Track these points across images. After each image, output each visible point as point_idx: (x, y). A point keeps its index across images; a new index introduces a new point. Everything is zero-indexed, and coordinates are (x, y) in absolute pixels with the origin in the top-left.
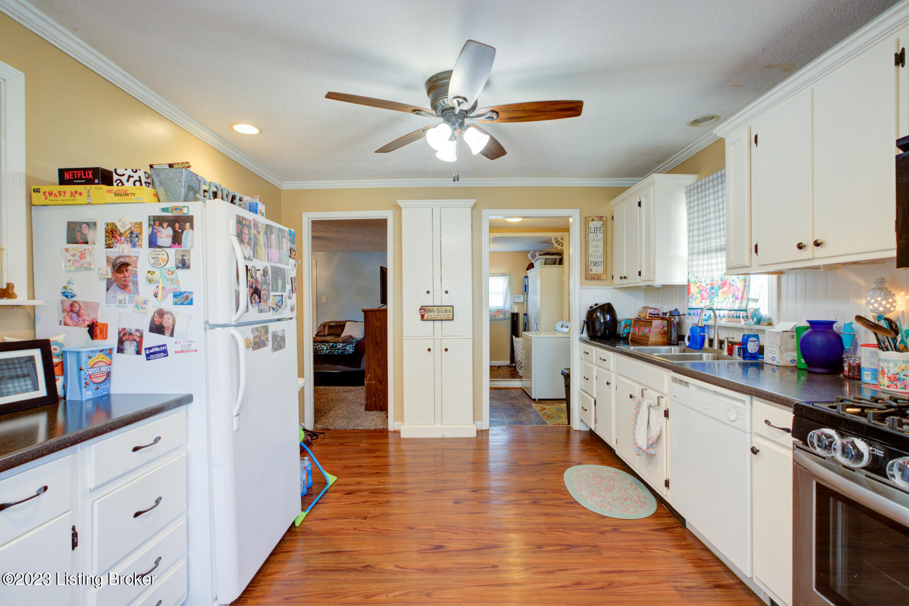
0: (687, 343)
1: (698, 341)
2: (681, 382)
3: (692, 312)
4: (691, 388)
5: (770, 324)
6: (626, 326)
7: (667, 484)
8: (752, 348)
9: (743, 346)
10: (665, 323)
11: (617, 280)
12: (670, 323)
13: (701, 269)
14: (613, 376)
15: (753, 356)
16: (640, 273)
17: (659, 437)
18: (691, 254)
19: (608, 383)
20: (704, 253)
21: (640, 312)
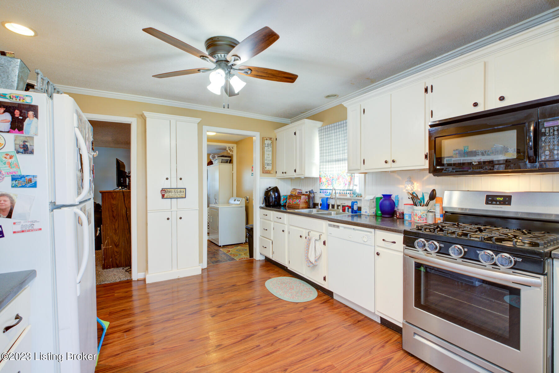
0: (320, 207)
1: (326, 206)
2: (334, 226)
3: (322, 191)
4: (341, 228)
5: (361, 197)
6: (284, 199)
7: (325, 279)
8: (355, 208)
9: (351, 207)
10: (307, 197)
11: (279, 174)
12: (309, 197)
13: (327, 170)
14: (286, 226)
15: (356, 212)
16: (295, 171)
17: (320, 255)
18: (322, 162)
19: (283, 231)
20: (329, 162)
21: (291, 191)
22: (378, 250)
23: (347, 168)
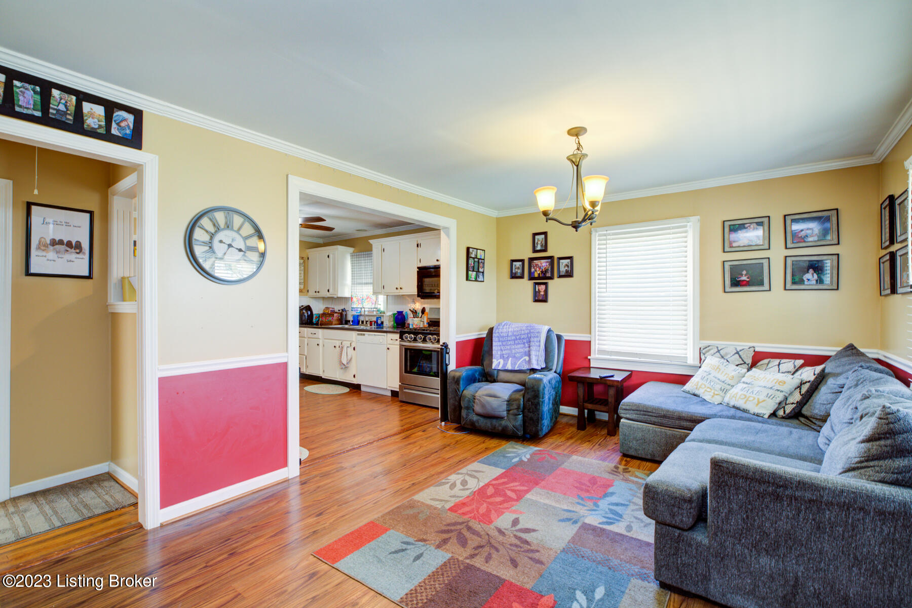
0: (351, 323)
1: (356, 321)
2: (361, 334)
3: (353, 309)
4: (366, 335)
5: (384, 313)
6: (316, 317)
7: (354, 376)
8: (379, 322)
9: (376, 322)
10: (339, 315)
11: (312, 293)
12: (341, 314)
13: (358, 291)
14: (321, 341)
15: (380, 325)
16: (328, 291)
17: (351, 359)
18: (353, 284)
19: (318, 345)
20: (359, 284)
21: (324, 310)
22: (389, 346)
23: (372, 290)
